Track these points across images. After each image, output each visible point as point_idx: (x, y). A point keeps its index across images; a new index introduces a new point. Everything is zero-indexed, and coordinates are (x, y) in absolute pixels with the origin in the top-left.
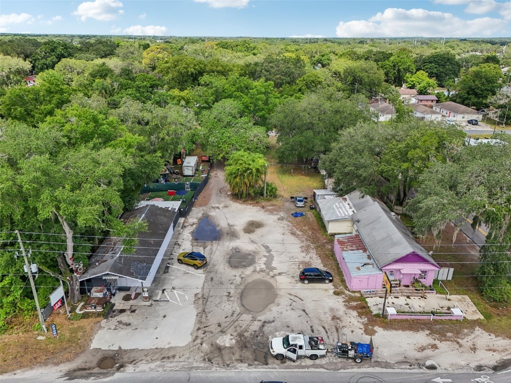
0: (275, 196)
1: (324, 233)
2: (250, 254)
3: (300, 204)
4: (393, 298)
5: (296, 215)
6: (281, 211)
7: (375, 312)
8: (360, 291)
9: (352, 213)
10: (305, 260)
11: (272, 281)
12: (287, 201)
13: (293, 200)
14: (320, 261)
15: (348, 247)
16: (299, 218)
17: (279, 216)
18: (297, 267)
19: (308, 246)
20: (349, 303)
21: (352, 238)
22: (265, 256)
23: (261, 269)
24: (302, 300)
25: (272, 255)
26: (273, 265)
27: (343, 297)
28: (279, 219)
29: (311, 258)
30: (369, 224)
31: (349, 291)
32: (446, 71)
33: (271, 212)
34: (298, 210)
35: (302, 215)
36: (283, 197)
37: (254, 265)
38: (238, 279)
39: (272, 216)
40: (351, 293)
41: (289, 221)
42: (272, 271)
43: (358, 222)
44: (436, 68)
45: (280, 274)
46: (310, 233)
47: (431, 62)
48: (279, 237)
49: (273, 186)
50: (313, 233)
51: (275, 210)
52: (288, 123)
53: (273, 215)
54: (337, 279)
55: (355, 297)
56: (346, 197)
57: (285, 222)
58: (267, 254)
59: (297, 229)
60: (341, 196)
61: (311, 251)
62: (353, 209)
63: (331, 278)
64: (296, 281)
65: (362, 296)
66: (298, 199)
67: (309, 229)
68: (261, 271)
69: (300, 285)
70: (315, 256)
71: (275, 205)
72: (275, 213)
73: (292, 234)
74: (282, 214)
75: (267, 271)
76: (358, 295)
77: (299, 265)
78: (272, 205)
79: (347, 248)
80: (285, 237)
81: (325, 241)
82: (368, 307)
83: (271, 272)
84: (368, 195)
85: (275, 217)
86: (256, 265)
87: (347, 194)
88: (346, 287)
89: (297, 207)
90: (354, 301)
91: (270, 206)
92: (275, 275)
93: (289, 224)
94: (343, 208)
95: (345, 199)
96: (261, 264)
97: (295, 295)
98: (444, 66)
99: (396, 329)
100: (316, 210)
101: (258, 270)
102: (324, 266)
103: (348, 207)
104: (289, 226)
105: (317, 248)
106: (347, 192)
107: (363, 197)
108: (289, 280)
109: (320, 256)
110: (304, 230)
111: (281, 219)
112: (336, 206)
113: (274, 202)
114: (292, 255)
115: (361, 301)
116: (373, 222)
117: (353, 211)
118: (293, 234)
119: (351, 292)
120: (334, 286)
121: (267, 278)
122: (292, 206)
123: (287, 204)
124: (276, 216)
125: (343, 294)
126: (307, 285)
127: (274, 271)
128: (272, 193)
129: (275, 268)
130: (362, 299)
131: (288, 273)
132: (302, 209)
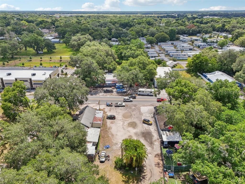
2: (130, 126)
22: (125, 126)
25: (122, 126)
38: (132, 119)
45: (121, 120)
48: (119, 134)
61: (109, 128)
73: (113, 135)
80: (116, 134)
96: (126, 123)
116: (88, 119)
121: (124, 119)
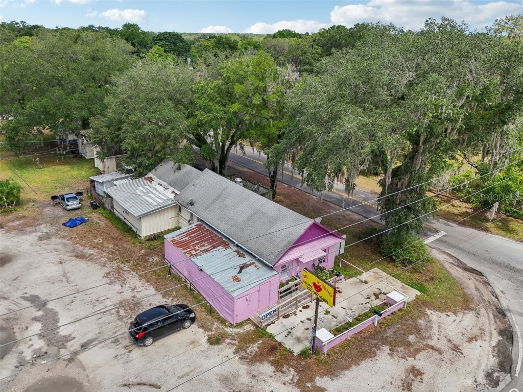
0: (19, 203)
1: (134, 240)
3: (73, 204)
4: (303, 310)
5: (72, 224)
6: (39, 224)
7: (297, 349)
8: (249, 319)
9: (173, 195)
10: (125, 298)
11: (72, 372)
12: (45, 205)
13: (58, 201)
14: (152, 290)
15: (197, 248)
16: (80, 228)
17: (39, 234)
18: (115, 317)
19: (119, 270)
20: (245, 351)
21: (193, 233)
22: (35, 319)
23: (35, 351)
24: (159, 387)
25: (51, 310)
26: (63, 332)
27: (229, 344)
28: (40, 239)
29: (133, 290)
30: (213, 203)
31: (231, 326)
32: (178, 49)
33: (21, 230)
34: (73, 215)
35: (83, 221)
36: (34, 201)
37: (14, 349)
39: (24, 237)
40: (237, 330)
41: (64, 237)
42: (65, 347)
43: (192, 205)
44: (167, 45)
45: (84, 346)
46: (111, 246)
47: (161, 40)
48: (54, 270)
49: (11, 185)
50: (115, 245)
51: (27, 225)
52: (13, 83)
53: (26, 234)
54: (199, 312)
55: (248, 333)
56: (150, 175)
57: (55, 240)
58: (40, 313)
59: (84, 246)
60: (141, 175)
61: (126, 275)
62: (172, 189)
63: (192, 315)
64: (126, 347)
65: (257, 327)
66: (66, 197)
67: (106, 239)
68: (39, 357)
69: (137, 352)
70: (138, 284)
71: (24, 217)
72: (28, 229)
73: (77, 257)
74: (44, 229)
75: (53, 350)
76: (249, 328)
77: (118, 312)
78: (18, 218)
79: (196, 250)
80: (67, 267)
81: (143, 251)
82: (280, 344)
83: (62, 351)
84: (186, 165)
85: (32, 237)
86: (22, 347)
87: (150, 171)
88: (223, 321)
89: (69, 210)
90: (250, 342)
91: (13, 221)
92: (76, 353)
93: (65, 241)
94: (154, 192)
95: (151, 179)
97: (138, 380)
98: (175, 44)
99: (347, 368)
100: (104, 208)
101: (29, 358)
102: (164, 297)
103: (161, 189)
104: (65, 245)
105: (135, 268)
106: (149, 168)
107: (179, 168)
108: (110, 352)
109: (147, 281)
110: (97, 244)
111: (46, 237)
112: (141, 191)
113: (20, 212)
114: (94, 297)
115: (261, 337)
116: (218, 198)
117: (173, 192)
118: (80, 256)
119: (235, 327)
120: (202, 327)
121: (60, 370)
122: (58, 211)
123: (48, 211)
124: (33, 234)
125: (227, 338)
126: (154, 348)
127: (69, 344)
128: (11, 199)
129: (68, 338)
130: (260, 332)
131: (101, 338)
132: (78, 212)
